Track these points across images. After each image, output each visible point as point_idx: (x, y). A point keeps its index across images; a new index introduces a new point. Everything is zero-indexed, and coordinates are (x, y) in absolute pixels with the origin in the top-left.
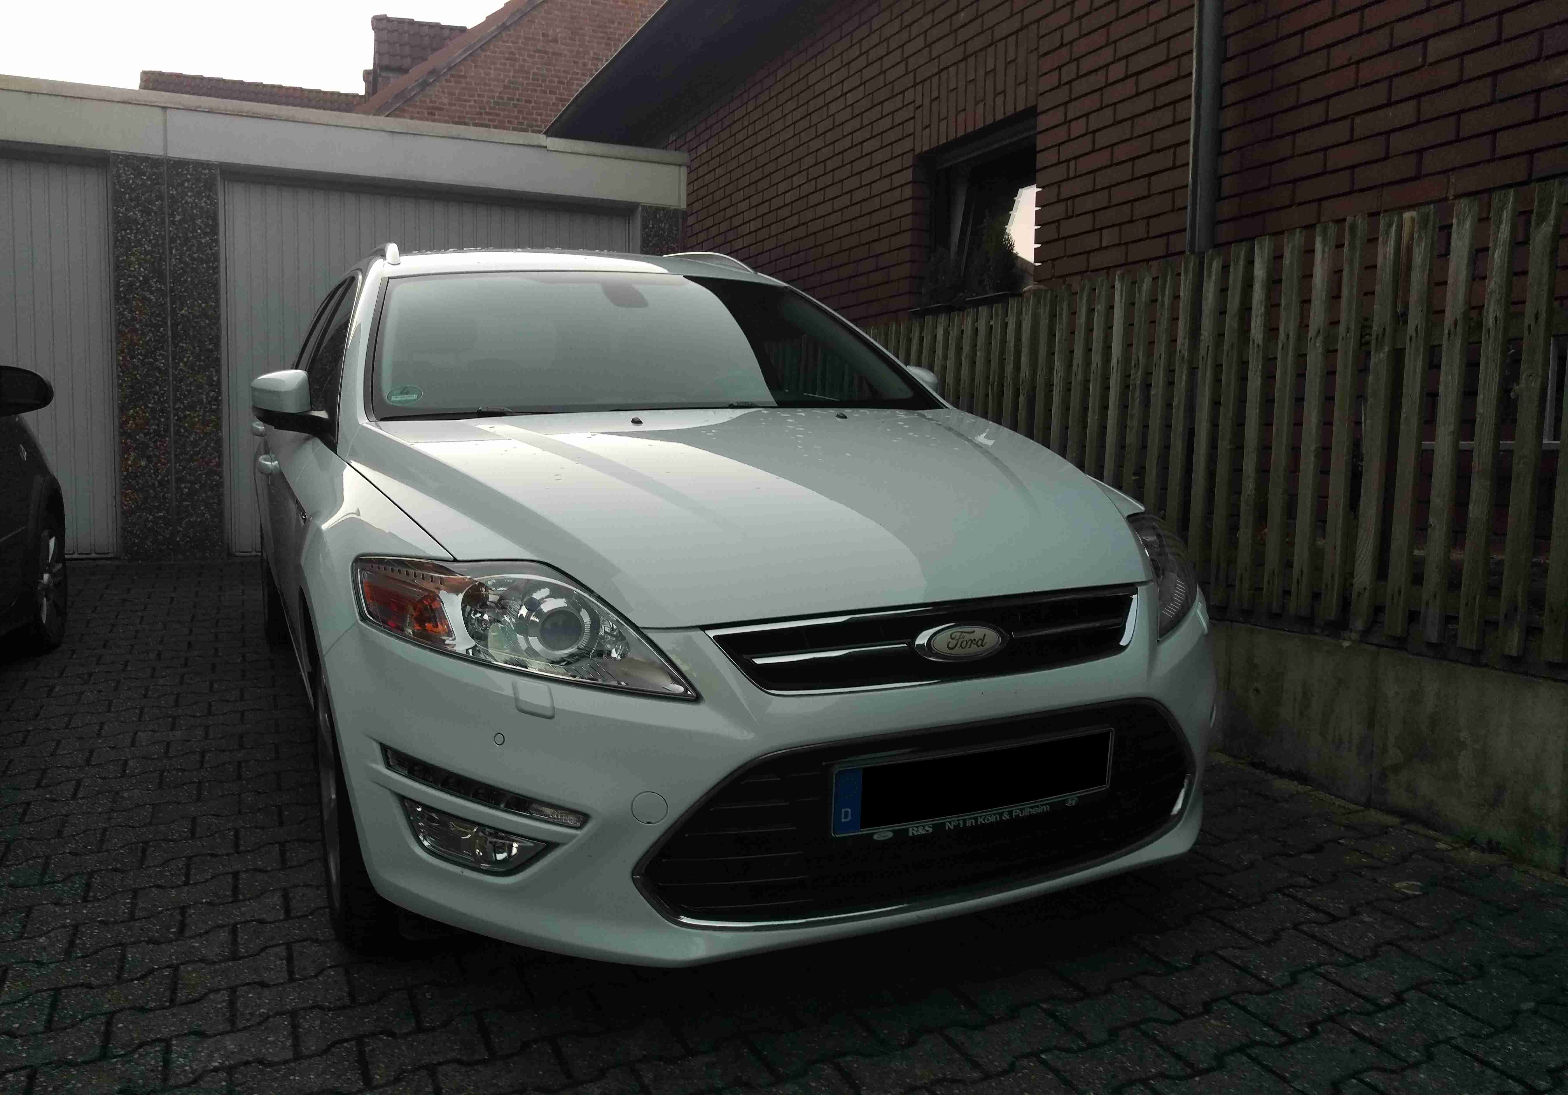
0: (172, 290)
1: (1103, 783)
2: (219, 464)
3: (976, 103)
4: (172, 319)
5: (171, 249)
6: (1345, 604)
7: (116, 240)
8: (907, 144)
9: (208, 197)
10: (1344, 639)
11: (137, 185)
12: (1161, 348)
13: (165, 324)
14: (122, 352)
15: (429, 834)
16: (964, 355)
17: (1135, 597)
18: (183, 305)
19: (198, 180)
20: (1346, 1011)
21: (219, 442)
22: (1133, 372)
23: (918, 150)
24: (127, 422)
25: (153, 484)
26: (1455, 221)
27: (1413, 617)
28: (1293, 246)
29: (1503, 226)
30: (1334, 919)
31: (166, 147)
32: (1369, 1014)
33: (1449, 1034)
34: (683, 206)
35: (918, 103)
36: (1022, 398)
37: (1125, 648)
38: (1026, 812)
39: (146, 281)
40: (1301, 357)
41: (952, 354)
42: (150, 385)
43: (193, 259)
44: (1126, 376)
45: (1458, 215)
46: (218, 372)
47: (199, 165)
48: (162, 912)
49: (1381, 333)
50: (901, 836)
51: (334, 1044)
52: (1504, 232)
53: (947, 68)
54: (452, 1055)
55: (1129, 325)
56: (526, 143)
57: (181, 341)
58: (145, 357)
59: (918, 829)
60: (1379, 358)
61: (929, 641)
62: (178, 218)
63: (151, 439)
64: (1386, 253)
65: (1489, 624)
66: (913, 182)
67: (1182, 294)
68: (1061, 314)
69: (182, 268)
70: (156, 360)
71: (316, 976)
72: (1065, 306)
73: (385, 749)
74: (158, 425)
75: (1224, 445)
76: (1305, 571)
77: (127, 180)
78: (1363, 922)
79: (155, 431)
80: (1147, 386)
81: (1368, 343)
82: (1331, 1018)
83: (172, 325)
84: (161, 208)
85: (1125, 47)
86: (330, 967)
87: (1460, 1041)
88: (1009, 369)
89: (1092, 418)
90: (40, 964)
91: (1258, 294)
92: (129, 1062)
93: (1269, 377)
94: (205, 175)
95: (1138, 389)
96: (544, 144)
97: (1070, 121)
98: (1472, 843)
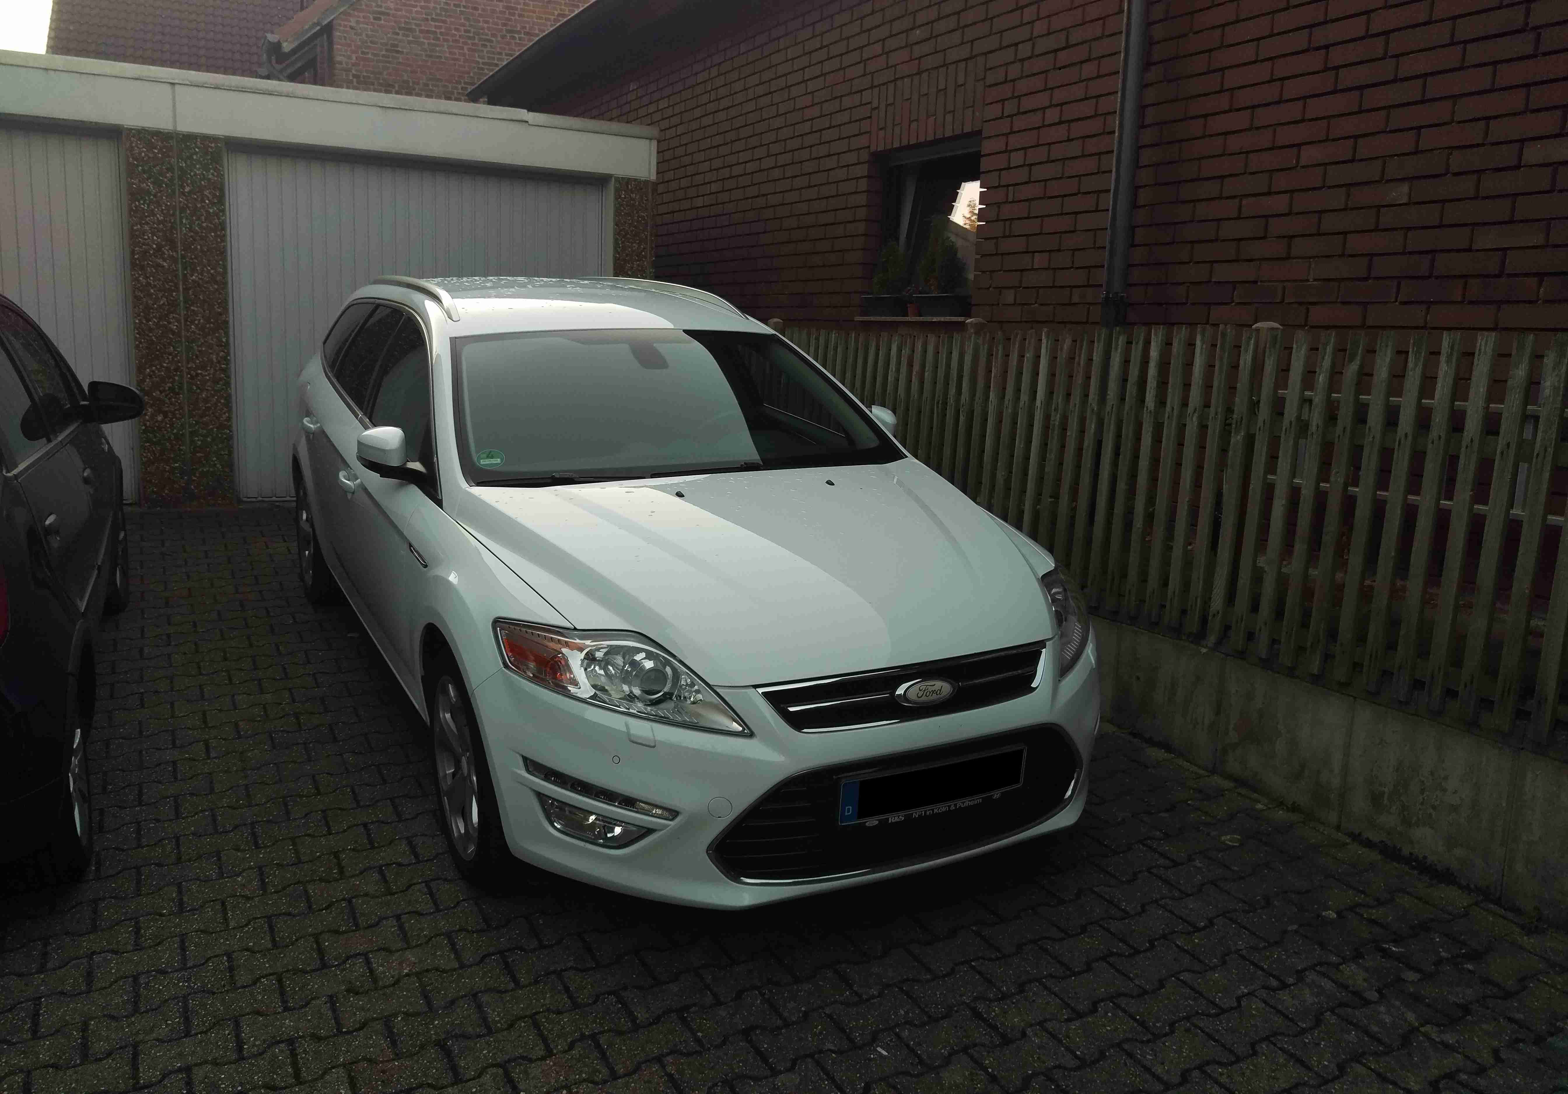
0: (183, 257)
1: (1018, 782)
2: (229, 419)
3: (928, 117)
4: (184, 284)
5: (181, 218)
6: (1204, 621)
7: (131, 210)
8: (863, 141)
9: (215, 169)
10: (1203, 646)
11: (149, 158)
12: (1076, 398)
13: (177, 289)
14: (139, 315)
15: (559, 818)
16: (914, 373)
17: (1044, 650)
18: (194, 270)
19: (206, 153)
20: (1175, 932)
21: (228, 398)
22: (1053, 414)
23: (873, 149)
24: (143, 381)
25: (169, 437)
26: (1294, 346)
27: (1250, 636)
28: (1180, 339)
29: (1326, 357)
30: (1176, 864)
31: (175, 122)
32: (1189, 933)
33: (1239, 948)
34: (653, 177)
35: (875, 105)
36: (962, 418)
37: (1035, 689)
38: (966, 804)
39: (159, 248)
40: (1182, 428)
41: (904, 369)
42: (164, 345)
43: (201, 227)
44: (1047, 417)
45: (1297, 343)
46: (227, 334)
47: (207, 139)
48: (319, 857)
49: (1239, 420)
50: (883, 823)
51: (484, 957)
52: (1327, 363)
53: (903, 78)
54: (570, 964)
55: (1052, 375)
56: (510, 117)
57: (192, 304)
58: (160, 319)
59: (895, 818)
60: (1237, 439)
61: (905, 692)
62: (187, 189)
63: (166, 396)
64: (1246, 359)
65: (1301, 649)
66: (868, 177)
67: (1094, 358)
68: (997, 353)
69: (192, 237)
70: (170, 323)
71: (454, 907)
72: (1000, 348)
73: (525, 759)
74: (172, 383)
75: (1122, 486)
76: (1177, 592)
77: (140, 153)
78: (1195, 867)
79: (170, 388)
80: (1064, 429)
81: (1230, 425)
82: (1164, 937)
83: (183, 289)
84: (172, 180)
85: (1060, 96)
86: (463, 900)
87: (1244, 952)
88: (952, 391)
89: (1019, 444)
90: (248, 898)
91: (1152, 371)
92: (344, 970)
93: (1157, 440)
94: (212, 148)
95: (1056, 428)
96: (525, 118)
97: (1011, 151)
98: (1281, 804)
